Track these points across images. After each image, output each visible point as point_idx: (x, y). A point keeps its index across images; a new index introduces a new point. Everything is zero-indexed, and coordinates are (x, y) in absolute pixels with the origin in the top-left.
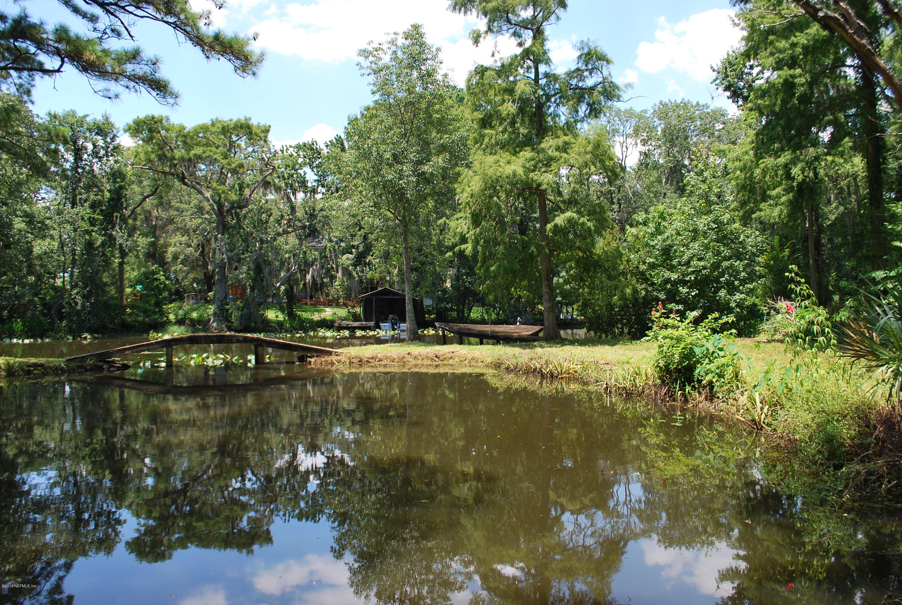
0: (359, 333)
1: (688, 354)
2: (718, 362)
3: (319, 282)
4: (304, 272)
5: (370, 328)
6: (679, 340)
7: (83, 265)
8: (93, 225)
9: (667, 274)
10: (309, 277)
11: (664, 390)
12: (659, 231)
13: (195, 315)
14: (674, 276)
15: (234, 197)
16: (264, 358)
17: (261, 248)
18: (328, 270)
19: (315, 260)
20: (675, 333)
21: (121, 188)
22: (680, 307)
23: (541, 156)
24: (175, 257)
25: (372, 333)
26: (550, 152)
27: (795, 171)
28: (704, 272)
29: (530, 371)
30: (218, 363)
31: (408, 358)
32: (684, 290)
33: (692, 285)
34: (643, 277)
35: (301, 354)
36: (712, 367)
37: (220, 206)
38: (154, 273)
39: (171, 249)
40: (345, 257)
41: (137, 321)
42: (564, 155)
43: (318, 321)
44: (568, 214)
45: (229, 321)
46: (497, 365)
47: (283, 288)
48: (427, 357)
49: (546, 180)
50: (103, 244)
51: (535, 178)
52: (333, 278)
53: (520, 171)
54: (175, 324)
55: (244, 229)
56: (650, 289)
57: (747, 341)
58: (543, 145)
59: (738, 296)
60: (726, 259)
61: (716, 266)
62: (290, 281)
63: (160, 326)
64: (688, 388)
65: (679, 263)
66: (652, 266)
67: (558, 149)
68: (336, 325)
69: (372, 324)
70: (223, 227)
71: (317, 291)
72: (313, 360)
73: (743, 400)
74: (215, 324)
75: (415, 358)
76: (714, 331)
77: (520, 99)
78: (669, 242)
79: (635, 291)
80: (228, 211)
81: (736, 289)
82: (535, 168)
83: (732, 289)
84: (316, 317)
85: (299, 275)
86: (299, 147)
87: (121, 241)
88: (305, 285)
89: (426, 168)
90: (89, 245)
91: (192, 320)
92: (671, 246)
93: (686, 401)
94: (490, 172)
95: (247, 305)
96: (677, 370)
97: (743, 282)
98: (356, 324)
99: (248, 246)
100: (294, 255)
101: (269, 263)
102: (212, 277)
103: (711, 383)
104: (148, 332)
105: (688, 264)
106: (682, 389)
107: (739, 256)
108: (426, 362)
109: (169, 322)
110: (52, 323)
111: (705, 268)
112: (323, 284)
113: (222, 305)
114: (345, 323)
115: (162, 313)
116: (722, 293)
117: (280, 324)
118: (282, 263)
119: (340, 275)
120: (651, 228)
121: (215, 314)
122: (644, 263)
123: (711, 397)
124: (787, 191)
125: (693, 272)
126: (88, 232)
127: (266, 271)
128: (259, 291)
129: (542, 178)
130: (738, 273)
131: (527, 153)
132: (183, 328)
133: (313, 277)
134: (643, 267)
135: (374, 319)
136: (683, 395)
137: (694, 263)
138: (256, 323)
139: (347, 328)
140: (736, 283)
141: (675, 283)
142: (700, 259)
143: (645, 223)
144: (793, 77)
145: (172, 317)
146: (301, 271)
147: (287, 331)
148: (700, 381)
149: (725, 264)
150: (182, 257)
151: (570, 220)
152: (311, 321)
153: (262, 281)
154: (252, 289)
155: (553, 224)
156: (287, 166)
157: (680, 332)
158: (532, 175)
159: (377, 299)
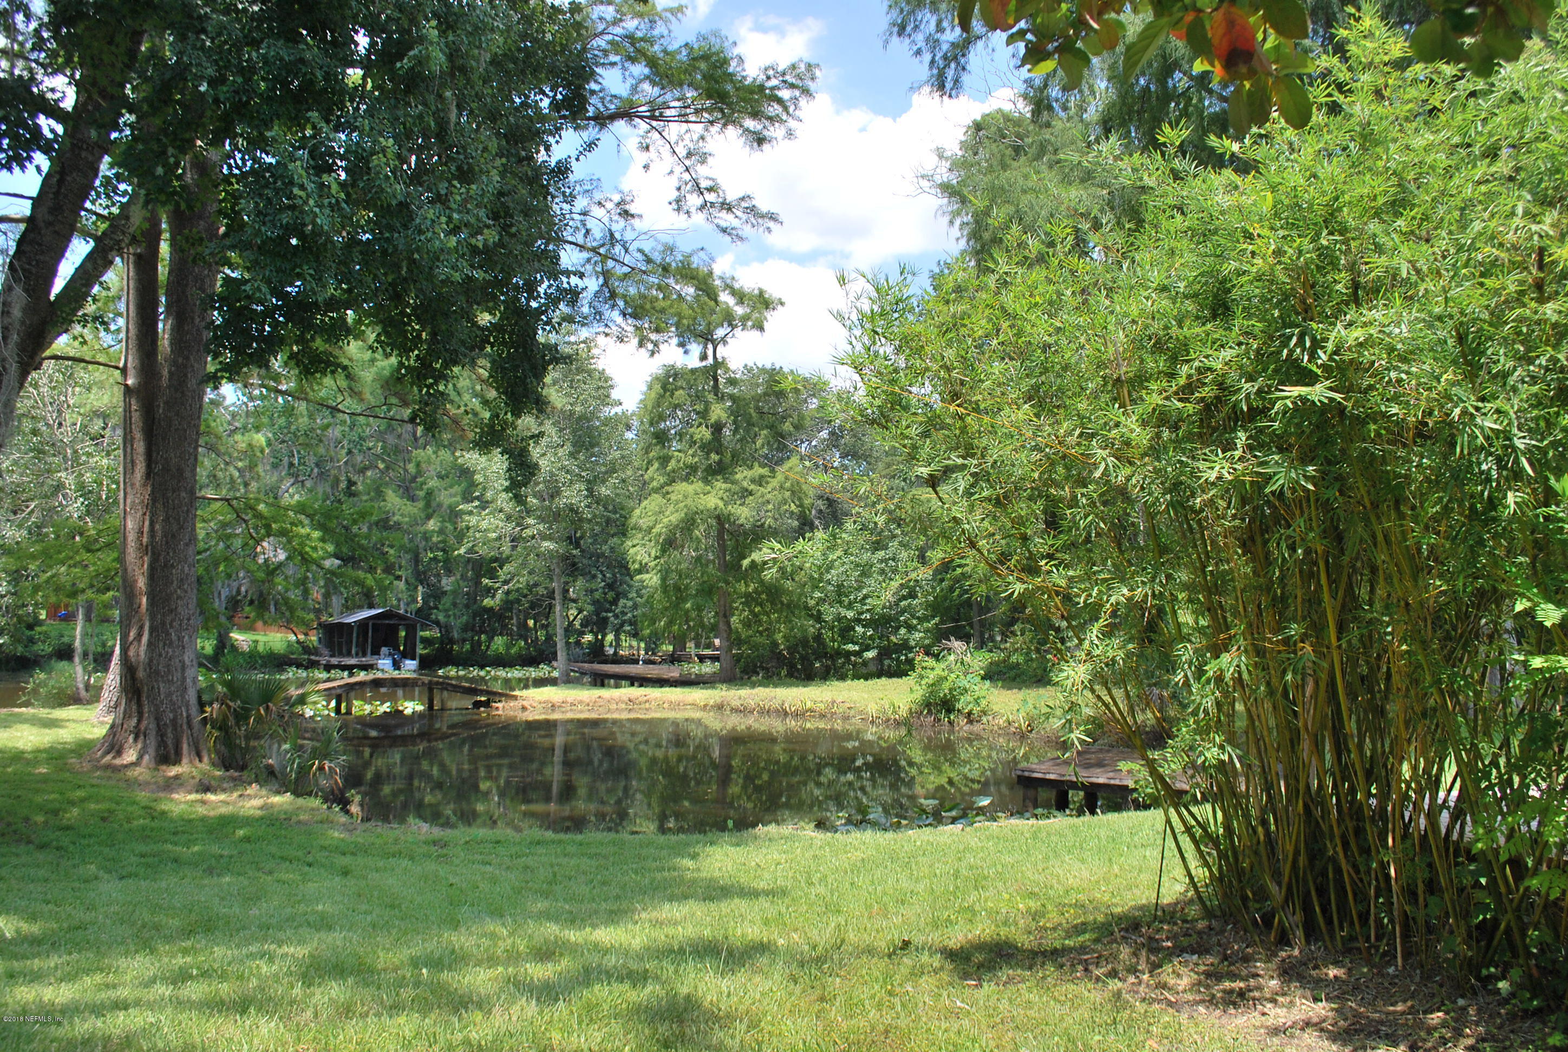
2: (975, 695)
5: (372, 667)
9: (842, 611)
11: (931, 719)
14: (850, 614)
22: (856, 648)
23: (737, 488)
26: (745, 484)
28: (881, 610)
29: (765, 712)
32: (859, 629)
33: (867, 624)
42: (761, 489)
46: (720, 707)
49: (743, 515)
51: (733, 511)
53: (719, 504)
56: (818, 626)
58: (736, 477)
59: (918, 636)
60: (904, 598)
61: (895, 604)
64: (952, 716)
65: (854, 601)
66: (821, 602)
67: (753, 481)
68: (323, 662)
72: (499, 705)
77: (715, 423)
78: (843, 577)
81: (915, 628)
82: (731, 500)
83: (910, 629)
89: (604, 491)
94: (689, 503)
96: (932, 703)
97: (920, 622)
98: (352, 661)
103: (971, 711)
105: (863, 601)
106: (947, 716)
108: (614, 706)
111: (882, 607)
114: (335, 659)
116: (903, 632)
123: (972, 721)
125: (869, 611)
130: (916, 611)
131: (720, 485)
135: (369, 653)
140: (914, 622)
141: (851, 621)
148: (961, 711)
155: (749, 559)
157: (941, 672)
158: (730, 507)
159: (374, 625)
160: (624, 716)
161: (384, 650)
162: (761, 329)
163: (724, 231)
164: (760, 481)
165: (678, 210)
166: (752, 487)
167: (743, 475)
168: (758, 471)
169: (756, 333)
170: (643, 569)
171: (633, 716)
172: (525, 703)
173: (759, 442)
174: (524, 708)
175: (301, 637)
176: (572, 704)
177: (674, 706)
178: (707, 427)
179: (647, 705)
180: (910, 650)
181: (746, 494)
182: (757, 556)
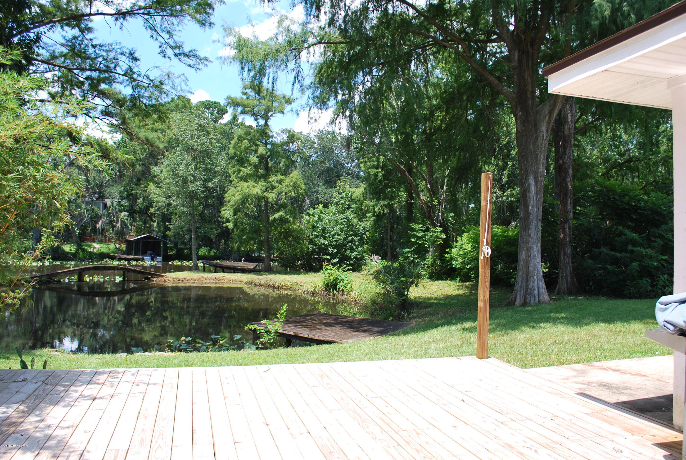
1: (336, 279)
2: (345, 282)
6: (332, 274)
9: (323, 241)
10: (99, 225)
11: (326, 292)
12: (320, 219)
14: (327, 242)
18: (111, 222)
19: (103, 215)
20: (331, 272)
22: (329, 257)
23: (269, 185)
26: (273, 183)
27: (376, 209)
28: (340, 241)
29: (267, 286)
32: (330, 249)
33: (334, 247)
34: (311, 242)
35: (146, 276)
36: (343, 284)
40: (123, 214)
42: (280, 185)
44: (281, 213)
46: (250, 283)
47: (78, 231)
48: (211, 279)
49: (271, 197)
51: (266, 195)
52: (114, 227)
53: (260, 192)
56: (315, 247)
57: (357, 274)
58: (270, 180)
59: (355, 253)
60: (350, 236)
61: (346, 239)
64: (335, 292)
65: (329, 236)
66: (316, 236)
67: (277, 182)
68: (118, 257)
69: (141, 257)
72: (155, 279)
73: (353, 295)
76: (344, 271)
77: (260, 155)
78: (324, 226)
81: (354, 250)
82: (266, 190)
83: (352, 250)
85: (90, 223)
92: (325, 228)
93: (334, 296)
94: (245, 191)
96: (331, 285)
97: (357, 247)
98: (131, 257)
100: (87, 211)
103: (343, 289)
105: (333, 237)
106: (333, 291)
107: (356, 235)
108: (212, 281)
111: (340, 239)
114: (123, 256)
116: (348, 252)
117: (74, 255)
119: (119, 225)
120: (316, 218)
122: (312, 235)
123: (343, 294)
124: (373, 215)
125: (335, 241)
129: (269, 195)
130: (355, 242)
131: (262, 183)
133: (101, 225)
134: (311, 237)
135: (141, 254)
136: (333, 293)
137: (336, 237)
139: (125, 259)
140: (354, 247)
141: (326, 246)
142: (339, 235)
143: (313, 215)
144: (377, 172)
147: (80, 260)
148: (339, 289)
149: (350, 238)
151: (281, 216)
155: (273, 217)
157: (333, 271)
158: (265, 194)
159: (143, 241)
160: (213, 285)
161: (149, 252)
162: (283, 113)
163: (190, 66)
164: (280, 182)
165: (164, 56)
166: (276, 184)
167: (273, 179)
168: (280, 177)
169: (282, 115)
170: (228, 221)
171: (217, 285)
172: (166, 279)
173: (281, 164)
174: (165, 281)
175: (118, 246)
176: (188, 280)
177: (235, 281)
178: (257, 157)
179: (223, 281)
180: (351, 260)
181: (273, 188)
182: (277, 215)
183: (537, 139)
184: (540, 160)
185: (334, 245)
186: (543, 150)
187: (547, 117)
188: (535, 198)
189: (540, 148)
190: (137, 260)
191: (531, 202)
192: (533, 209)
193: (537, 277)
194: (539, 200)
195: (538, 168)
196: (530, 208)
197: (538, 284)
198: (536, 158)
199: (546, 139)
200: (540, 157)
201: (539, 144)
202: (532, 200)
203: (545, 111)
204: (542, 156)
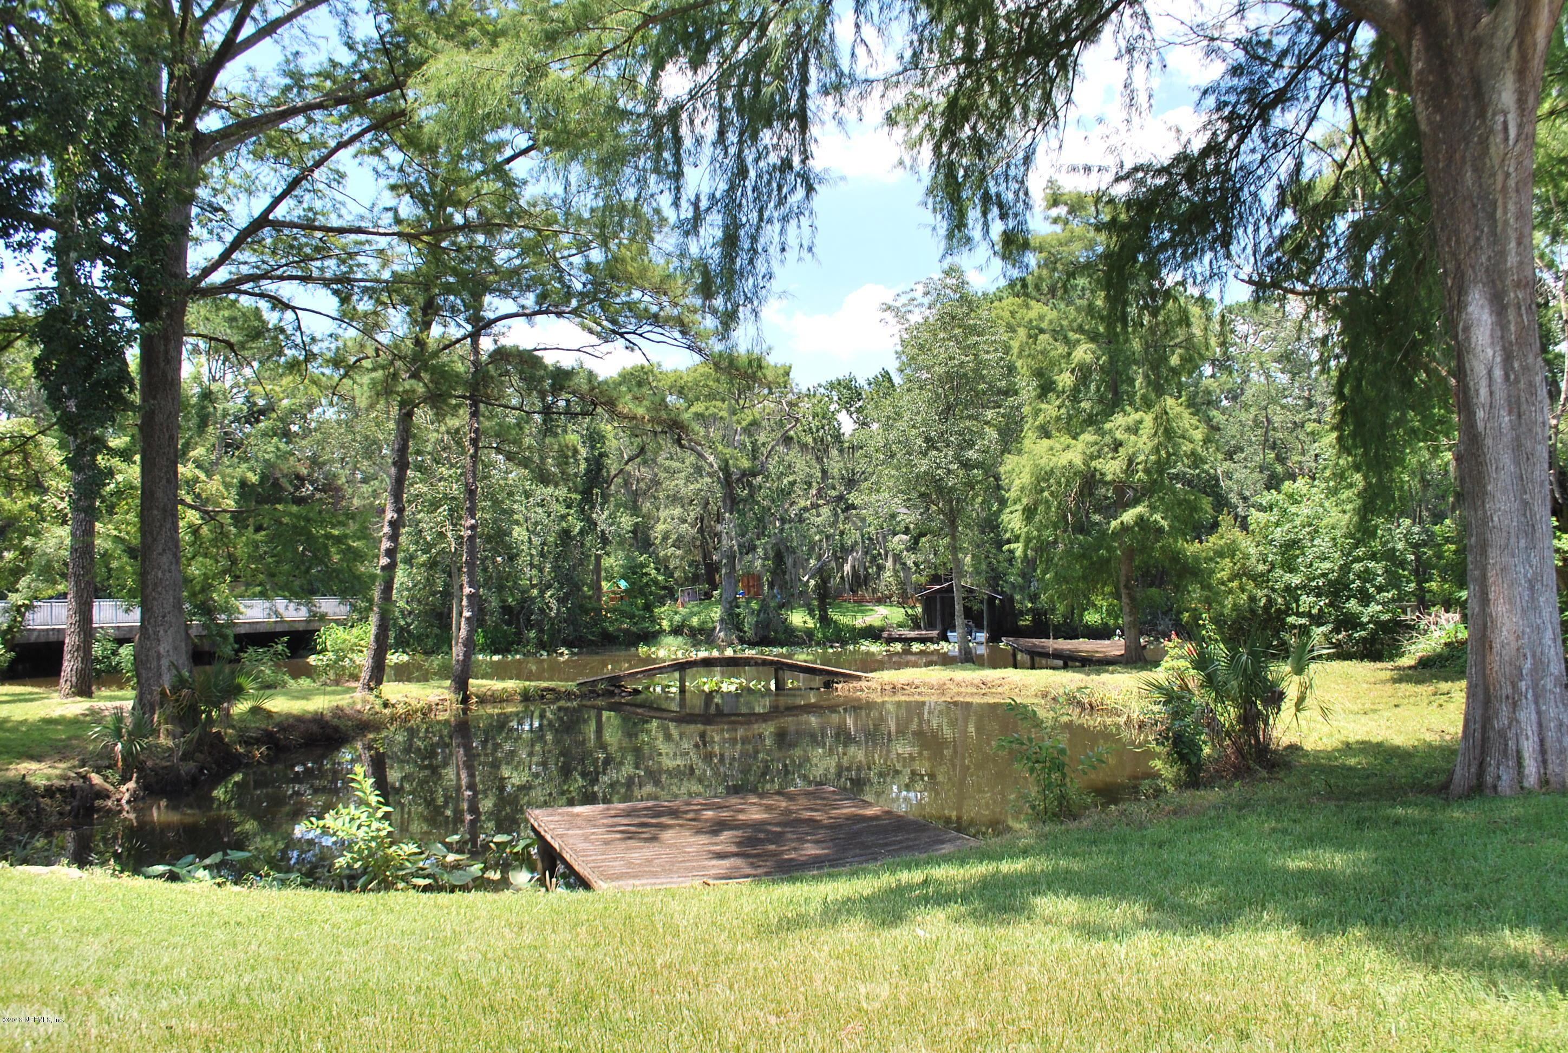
0: (916, 647)
3: (862, 572)
4: (840, 561)
5: (931, 640)
7: (556, 559)
8: (569, 507)
9: (1287, 578)
10: (847, 568)
13: (695, 621)
14: (1296, 582)
15: (745, 464)
16: (785, 683)
17: (782, 530)
18: (874, 559)
19: (856, 543)
21: (601, 455)
24: (665, 537)
25: (933, 647)
26: (1118, 434)
28: (1332, 576)
30: (732, 688)
31: (948, 683)
35: (827, 678)
37: (728, 474)
38: (643, 566)
39: (660, 527)
40: (897, 538)
41: (620, 630)
42: (1133, 437)
43: (861, 629)
44: (1140, 509)
45: (741, 630)
47: (812, 582)
49: (1112, 470)
50: (582, 532)
51: (1099, 467)
52: (881, 568)
53: (1079, 459)
54: (671, 633)
55: (758, 503)
58: (1109, 426)
59: (1374, 608)
60: (1358, 560)
61: (1345, 569)
62: (823, 574)
63: (651, 637)
67: (1128, 429)
68: (885, 634)
69: (934, 633)
70: (732, 502)
71: (859, 586)
74: (722, 634)
75: (958, 685)
77: (1078, 367)
79: (1252, 599)
80: (738, 480)
81: (1371, 599)
82: (1098, 454)
83: (1366, 599)
84: (860, 621)
85: (833, 564)
86: (832, 386)
87: (604, 526)
88: (842, 578)
90: (565, 534)
91: (691, 628)
94: (1043, 462)
95: (764, 608)
97: (1380, 589)
98: (913, 634)
99: (765, 528)
100: (827, 537)
101: (793, 551)
102: (717, 570)
104: (636, 645)
109: (661, 631)
110: (519, 633)
111: (1333, 571)
112: (867, 576)
113: (731, 608)
114: (896, 633)
115: (653, 620)
116: (1354, 604)
117: (810, 633)
118: (811, 549)
119: (889, 564)
121: (722, 621)
125: (1320, 576)
126: (563, 517)
127: (789, 561)
128: (781, 588)
129: (1107, 466)
130: (1375, 576)
131: (1088, 437)
132: (680, 638)
133: (853, 567)
135: (939, 626)
138: (776, 632)
139: (900, 639)
140: (1372, 591)
142: (1327, 560)
145: (665, 624)
146: (837, 559)
147: (818, 644)
149: (1357, 566)
150: (674, 537)
152: (853, 629)
153: (784, 573)
154: (771, 586)
156: (815, 415)
158: (1093, 464)
159: (942, 598)
160: (977, 700)
164: (1134, 428)
166: (1125, 436)
167: (1118, 423)
168: (1134, 416)
178: (1072, 372)
179: (1000, 690)
180: (1363, 626)
181: (1117, 445)
182: (1129, 516)
183: (1484, 143)
184: (1506, 222)
185: (1317, 587)
186: (1512, 183)
187: (1514, 52)
188: (1498, 373)
189: (1500, 178)
190: (923, 640)
191: (1483, 392)
192: (1490, 417)
193: (1535, 686)
194: (1517, 381)
195: (1503, 254)
196: (1480, 414)
197: (1539, 713)
198: (1492, 217)
199: (1519, 135)
200: (1505, 212)
201: (1496, 162)
202: (1484, 383)
203: (1506, 30)
204: (1511, 207)
